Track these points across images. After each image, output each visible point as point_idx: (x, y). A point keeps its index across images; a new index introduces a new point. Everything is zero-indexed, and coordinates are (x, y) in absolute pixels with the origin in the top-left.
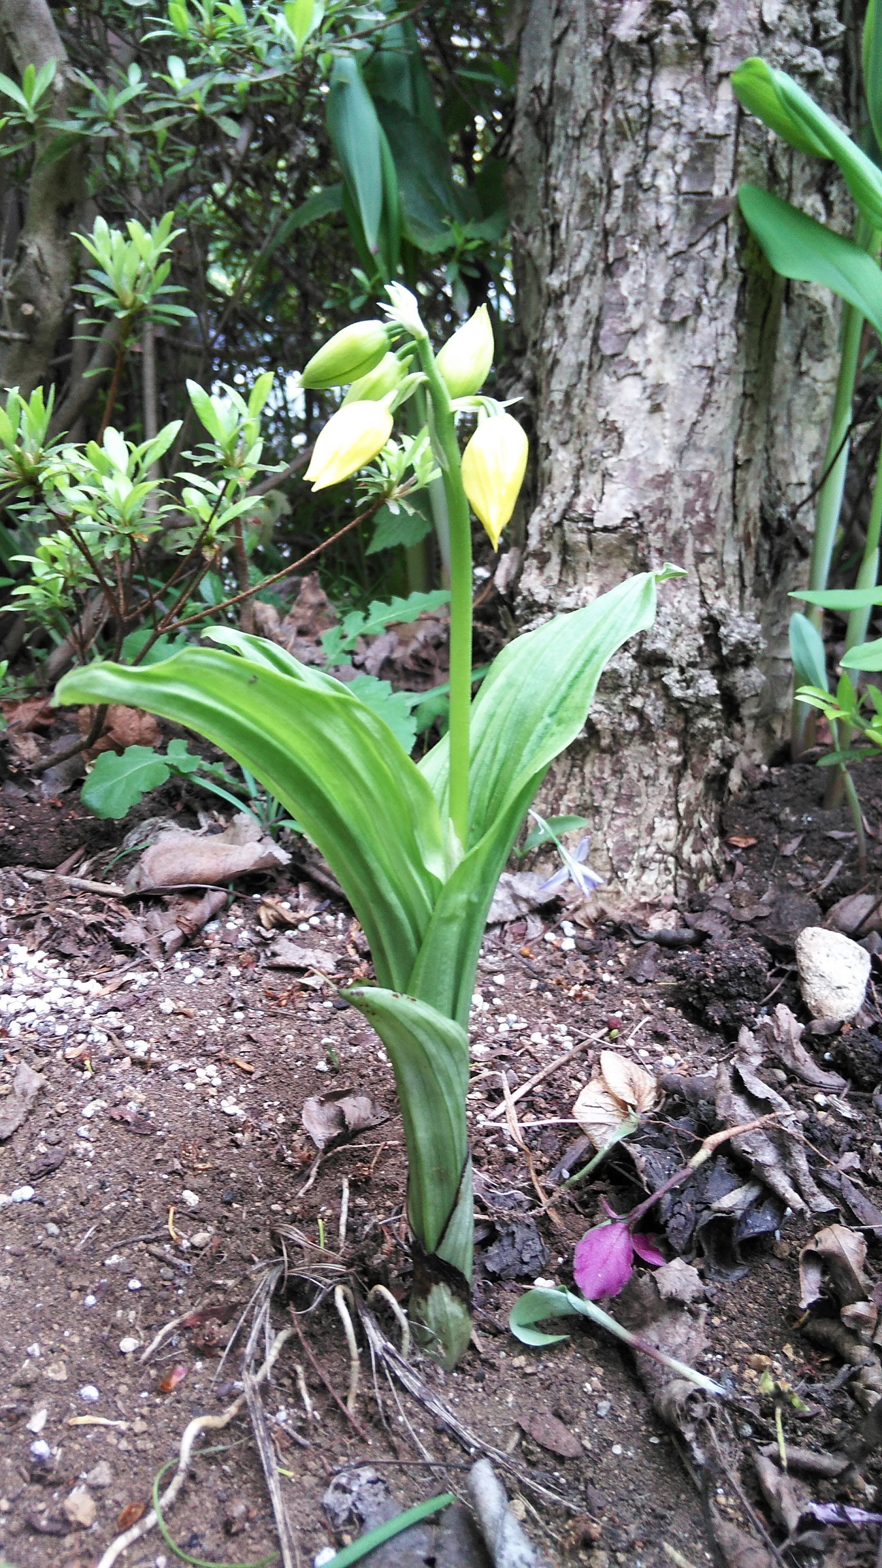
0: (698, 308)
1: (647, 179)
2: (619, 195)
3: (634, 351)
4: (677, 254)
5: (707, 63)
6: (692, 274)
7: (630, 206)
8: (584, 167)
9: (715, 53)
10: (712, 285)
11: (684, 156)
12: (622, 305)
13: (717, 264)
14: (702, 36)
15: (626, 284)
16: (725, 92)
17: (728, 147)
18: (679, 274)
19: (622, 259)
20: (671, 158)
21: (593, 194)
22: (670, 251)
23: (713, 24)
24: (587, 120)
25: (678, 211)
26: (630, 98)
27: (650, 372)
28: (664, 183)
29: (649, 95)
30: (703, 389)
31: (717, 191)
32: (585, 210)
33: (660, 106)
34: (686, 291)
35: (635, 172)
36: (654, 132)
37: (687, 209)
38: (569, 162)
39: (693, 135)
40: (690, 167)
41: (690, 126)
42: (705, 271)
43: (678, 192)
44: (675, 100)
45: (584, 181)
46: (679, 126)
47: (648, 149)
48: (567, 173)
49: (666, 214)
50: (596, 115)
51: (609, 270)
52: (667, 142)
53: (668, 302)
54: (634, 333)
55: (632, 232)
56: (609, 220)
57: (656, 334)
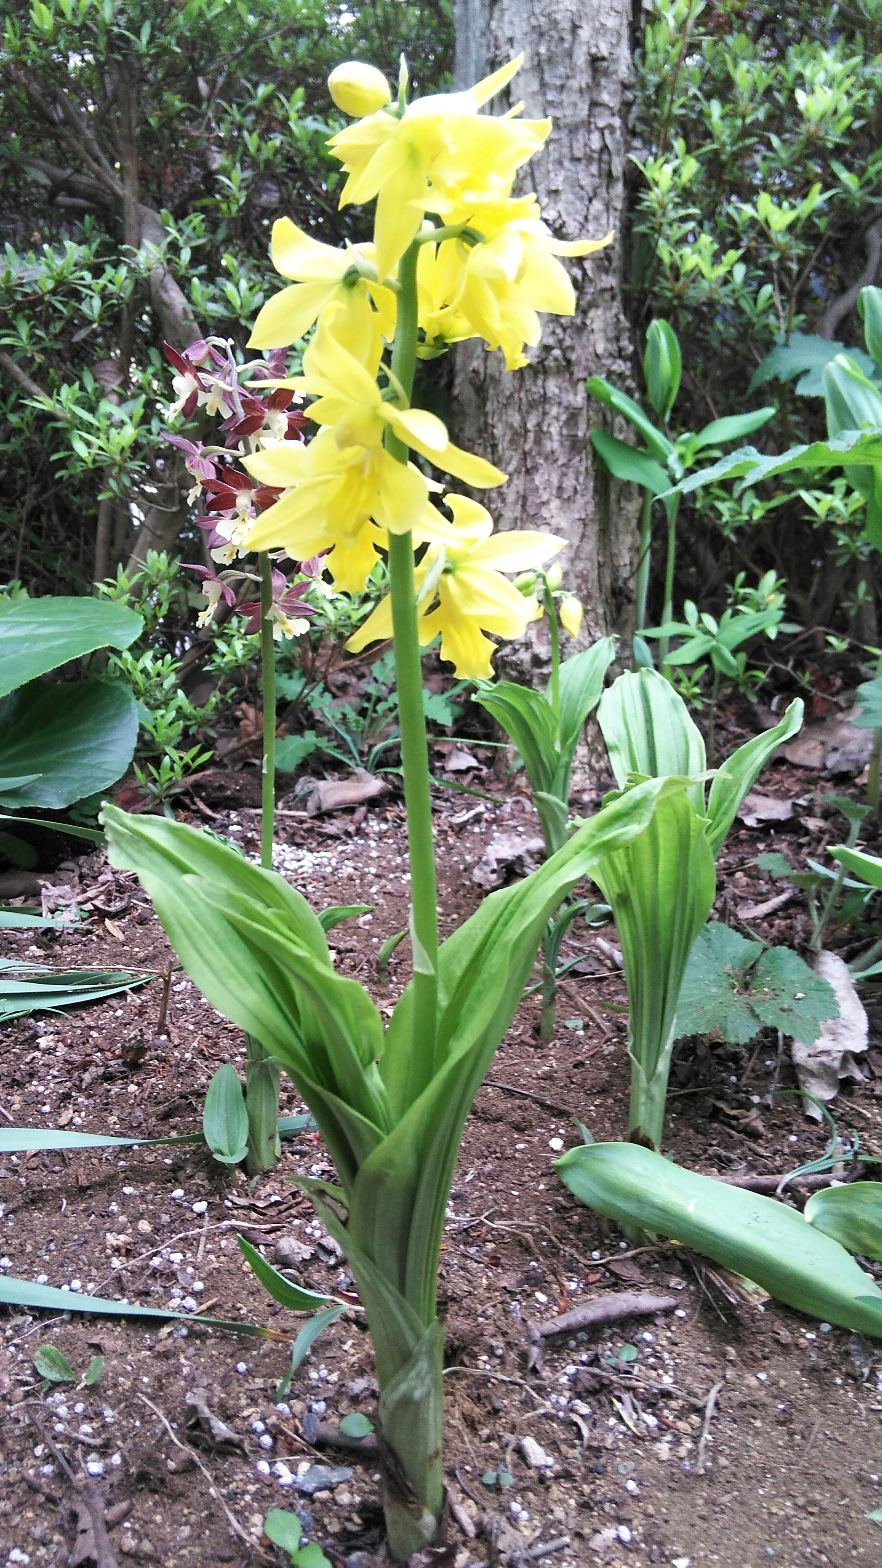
0: (576, 491)
1: (545, 429)
2: (531, 436)
3: (545, 512)
4: (563, 465)
5: (572, 374)
6: (571, 474)
7: (538, 442)
8: (510, 420)
9: (575, 369)
10: (581, 479)
11: (564, 417)
12: (537, 489)
13: (582, 469)
14: (569, 362)
15: (538, 479)
16: (581, 387)
17: (584, 412)
18: (564, 475)
19: (535, 468)
20: (557, 418)
21: (516, 433)
22: (560, 463)
23: (573, 357)
24: (511, 396)
25: (562, 444)
26: (534, 389)
27: (553, 522)
28: (554, 430)
29: (544, 387)
30: (581, 530)
31: (580, 434)
32: (512, 441)
33: (549, 394)
34: (569, 483)
35: (539, 425)
36: (547, 406)
37: (567, 443)
38: (501, 415)
39: (567, 408)
40: (567, 423)
41: (565, 404)
42: (577, 473)
43: (561, 435)
44: (557, 391)
45: (511, 427)
46: (560, 404)
47: (545, 414)
48: (500, 420)
49: (556, 445)
50: (516, 395)
51: (528, 472)
52: (554, 411)
53: (560, 488)
54: (544, 503)
55: (539, 454)
56: (527, 447)
57: (555, 504)
